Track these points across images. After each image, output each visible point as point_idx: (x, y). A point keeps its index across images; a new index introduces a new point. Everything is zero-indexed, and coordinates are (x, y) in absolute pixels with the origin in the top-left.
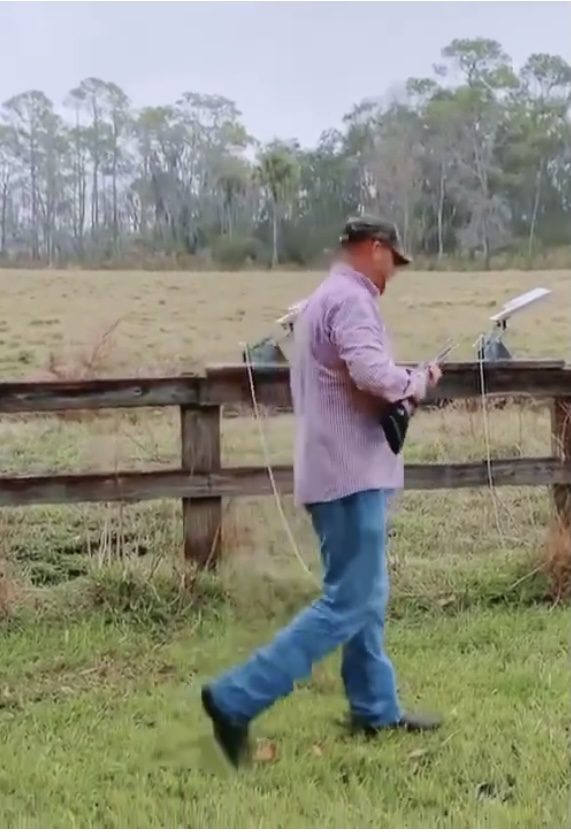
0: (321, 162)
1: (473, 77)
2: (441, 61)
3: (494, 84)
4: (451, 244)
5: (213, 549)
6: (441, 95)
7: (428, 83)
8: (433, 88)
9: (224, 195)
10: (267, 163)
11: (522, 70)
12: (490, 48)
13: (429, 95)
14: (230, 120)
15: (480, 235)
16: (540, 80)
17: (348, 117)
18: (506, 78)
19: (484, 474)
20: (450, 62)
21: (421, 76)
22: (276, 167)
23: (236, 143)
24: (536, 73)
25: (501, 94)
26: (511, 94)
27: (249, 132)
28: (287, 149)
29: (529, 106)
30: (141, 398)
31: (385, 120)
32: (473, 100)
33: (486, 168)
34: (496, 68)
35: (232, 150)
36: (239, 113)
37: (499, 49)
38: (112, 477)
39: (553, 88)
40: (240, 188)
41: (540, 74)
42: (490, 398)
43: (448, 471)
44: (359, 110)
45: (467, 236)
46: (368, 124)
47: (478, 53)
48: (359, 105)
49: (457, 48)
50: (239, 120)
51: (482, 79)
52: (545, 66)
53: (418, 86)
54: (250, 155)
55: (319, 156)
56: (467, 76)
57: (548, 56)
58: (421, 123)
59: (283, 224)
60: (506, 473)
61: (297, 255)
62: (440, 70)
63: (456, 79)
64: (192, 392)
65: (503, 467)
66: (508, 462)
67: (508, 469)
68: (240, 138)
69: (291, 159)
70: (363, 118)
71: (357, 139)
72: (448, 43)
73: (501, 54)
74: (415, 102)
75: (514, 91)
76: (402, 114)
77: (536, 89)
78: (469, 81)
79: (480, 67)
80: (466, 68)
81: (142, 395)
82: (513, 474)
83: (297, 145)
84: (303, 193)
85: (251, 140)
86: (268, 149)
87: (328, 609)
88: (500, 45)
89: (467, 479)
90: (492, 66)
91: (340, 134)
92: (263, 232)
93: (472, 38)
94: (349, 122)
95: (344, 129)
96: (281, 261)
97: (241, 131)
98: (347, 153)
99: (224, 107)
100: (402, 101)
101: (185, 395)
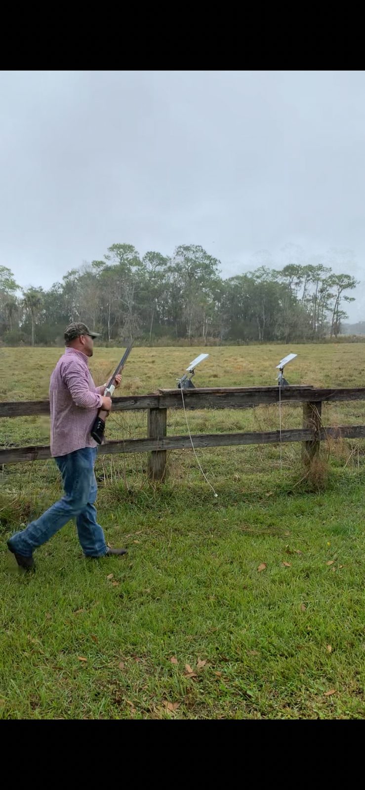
0: (53, 299)
1: (122, 261)
2: (108, 253)
3: (131, 264)
4: (115, 335)
5: (164, 474)
6: (108, 269)
7: (102, 263)
8: (104, 265)
9: (7, 312)
10: (29, 298)
11: (143, 258)
12: (130, 248)
13: (102, 268)
14: (8, 277)
15: (129, 332)
16: (151, 263)
17: (65, 277)
18: (136, 261)
19: (278, 437)
20: (112, 254)
21: (99, 260)
22: (33, 299)
23: (11, 288)
24: (149, 260)
25: (134, 269)
26: (139, 269)
27: (17, 283)
28: (37, 291)
29: (147, 275)
30: (134, 405)
31: (81, 279)
32: (122, 271)
33: (131, 302)
34: (132, 258)
35: (10, 292)
36: (13, 275)
37: (134, 249)
38: (121, 442)
39: (157, 267)
40: (16, 308)
41: (151, 260)
42: (283, 402)
43: (263, 436)
44: (70, 274)
45: (123, 332)
46: (74, 281)
47: (124, 250)
48: (70, 272)
49: (115, 247)
50: (12, 277)
51: (126, 262)
52: (153, 257)
53: (97, 264)
54: (19, 295)
55: (52, 295)
56: (120, 260)
57: (154, 253)
58: (99, 281)
59: (36, 326)
60: (287, 436)
61: (43, 340)
62: (107, 257)
63: (114, 261)
64: (156, 402)
65: (285, 434)
66: (288, 431)
67: (288, 434)
68: (13, 286)
69: (39, 296)
70: (72, 278)
71: (69, 288)
72: (111, 245)
73: (135, 251)
74: (95, 271)
75: (140, 268)
76: (89, 275)
77: (150, 267)
78: (121, 263)
79: (125, 257)
80: (119, 257)
81: (135, 404)
82: (290, 437)
83: (41, 290)
84: (44, 311)
85: (18, 287)
86: (29, 291)
87: (65, 504)
88: (134, 247)
89: (271, 440)
90: (130, 256)
91: (62, 285)
92: (26, 329)
93: (122, 243)
94: (66, 280)
95: (63, 282)
96: (36, 342)
97: (13, 283)
98: (65, 293)
99: (5, 271)
100: (89, 270)
101: (153, 404)
